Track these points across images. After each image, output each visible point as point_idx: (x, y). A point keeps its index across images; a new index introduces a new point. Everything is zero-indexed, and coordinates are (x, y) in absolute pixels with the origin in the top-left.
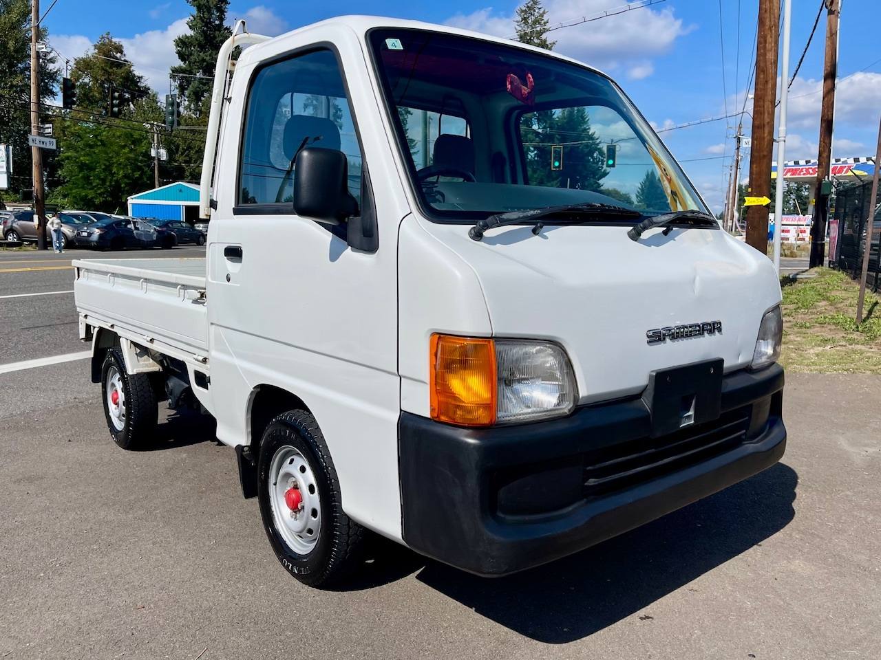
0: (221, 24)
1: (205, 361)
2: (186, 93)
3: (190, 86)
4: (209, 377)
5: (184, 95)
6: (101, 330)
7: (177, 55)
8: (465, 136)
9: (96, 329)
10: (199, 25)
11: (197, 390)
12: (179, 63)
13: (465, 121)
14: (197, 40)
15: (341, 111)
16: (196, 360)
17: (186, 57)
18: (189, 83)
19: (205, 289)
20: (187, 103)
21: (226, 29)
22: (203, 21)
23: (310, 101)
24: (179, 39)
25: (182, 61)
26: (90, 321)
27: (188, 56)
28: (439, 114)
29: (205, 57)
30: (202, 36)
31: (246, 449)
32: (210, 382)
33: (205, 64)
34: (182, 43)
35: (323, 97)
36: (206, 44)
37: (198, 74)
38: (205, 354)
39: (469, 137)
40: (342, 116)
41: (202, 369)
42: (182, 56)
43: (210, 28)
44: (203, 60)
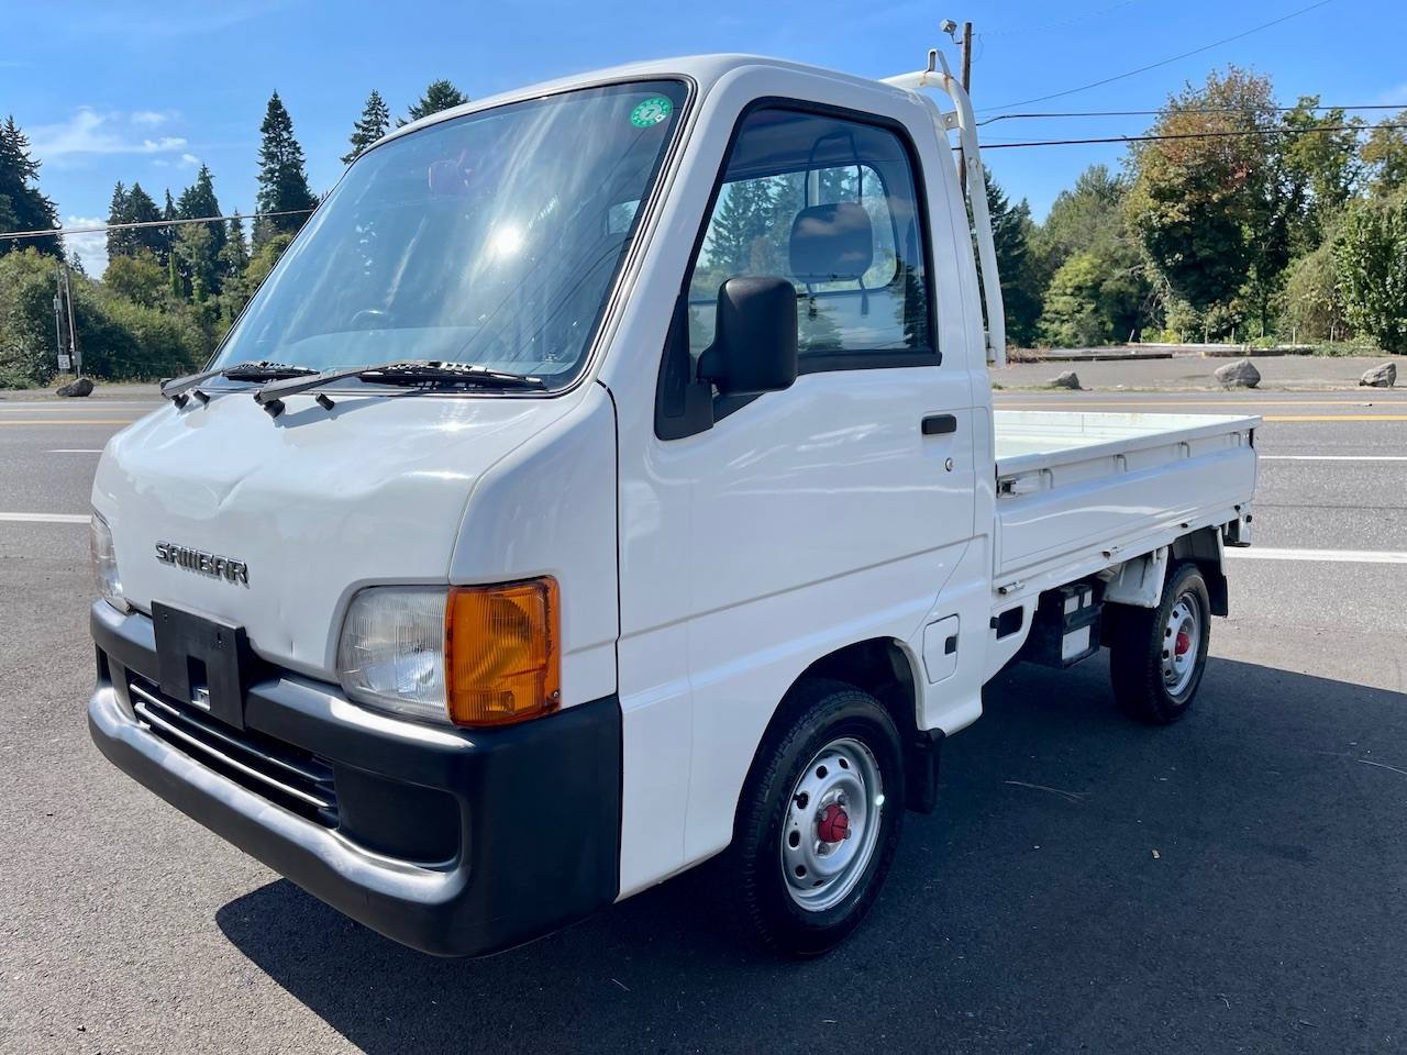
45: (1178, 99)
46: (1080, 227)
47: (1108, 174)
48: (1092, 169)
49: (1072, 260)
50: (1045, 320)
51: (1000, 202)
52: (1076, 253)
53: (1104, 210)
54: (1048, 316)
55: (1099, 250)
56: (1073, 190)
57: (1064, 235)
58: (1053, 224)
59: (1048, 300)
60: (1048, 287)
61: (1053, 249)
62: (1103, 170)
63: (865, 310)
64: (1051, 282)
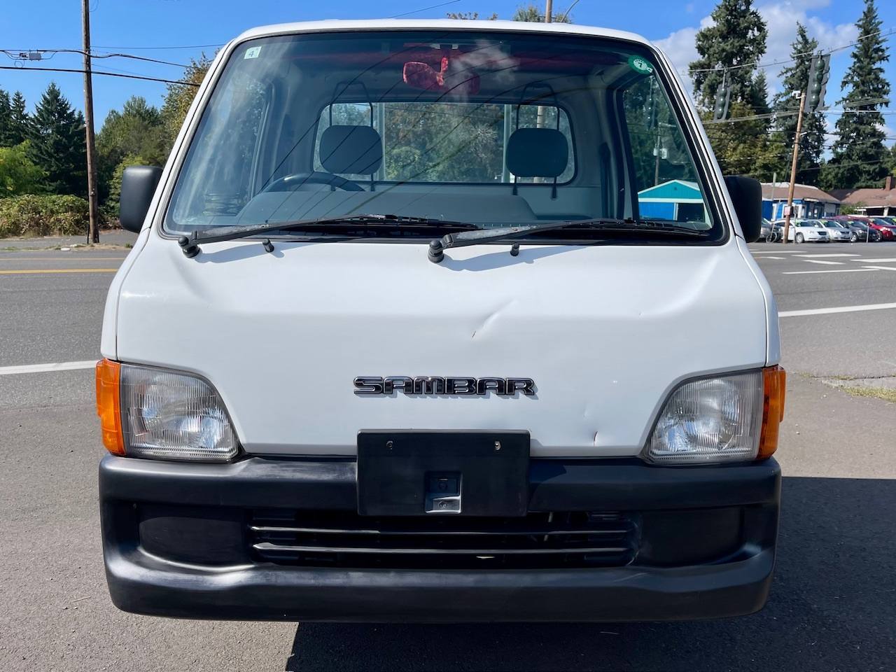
0: (748, 9)
2: (702, 87)
3: (707, 80)
5: (700, 90)
7: (697, 49)
10: (723, 15)
12: (698, 58)
14: (719, 31)
15: (888, 85)
17: (706, 50)
18: (705, 76)
20: (701, 97)
21: (753, 13)
22: (727, 10)
23: (850, 78)
24: (701, 33)
25: (701, 54)
27: (708, 49)
29: (725, 47)
30: (725, 26)
33: (725, 53)
34: (704, 36)
36: (728, 33)
37: (716, 66)
40: (889, 91)
42: (701, 50)
43: (735, 16)
44: (723, 50)
45: (197, 63)
46: (131, 137)
47: (146, 104)
48: (134, 98)
49: (128, 160)
50: (112, 199)
51: (68, 112)
52: (130, 155)
53: (146, 128)
54: (113, 197)
55: (146, 155)
56: (121, 112)
57: (119, 141)
58: (108, 133)
59: (113, 187)
60: (112, 178)
61: (112, 150)
62: (143, 101)
63: (554, 195)
64: (114, 174)
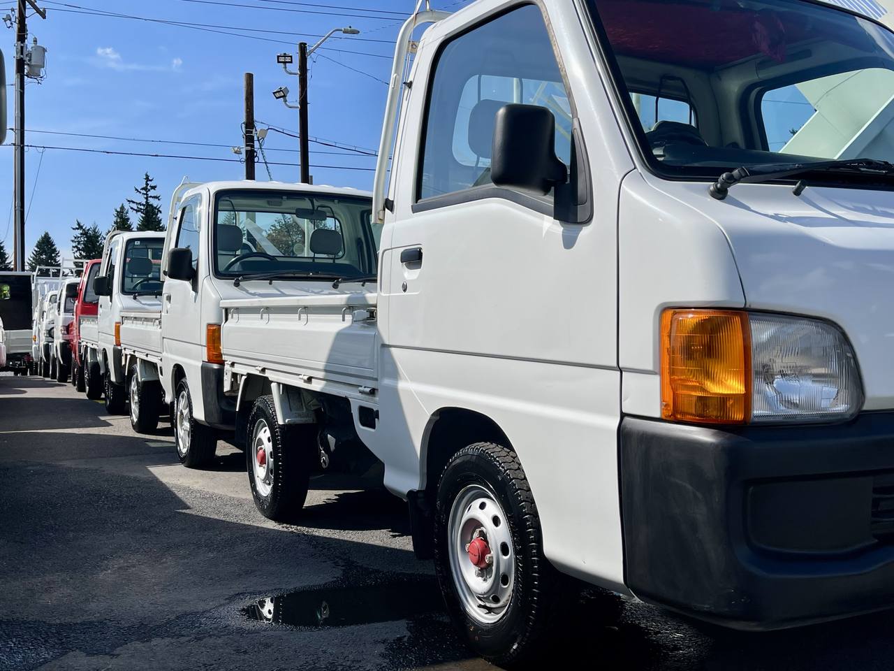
1: (373, 392)
4: (378, 411)
6: (250, 377)
8: (688, 123)
9: (244, 378)
11: (362, 431)
13: (689, 106)
16: (362, 392)
19: (376, 306)
26: (237, 369)
28: (656, 98)
31: (421, 495)
32: (378, 418)
35: (515, 79)
38: (372, 384)
39: (693, 124)
41: (369, 403)
